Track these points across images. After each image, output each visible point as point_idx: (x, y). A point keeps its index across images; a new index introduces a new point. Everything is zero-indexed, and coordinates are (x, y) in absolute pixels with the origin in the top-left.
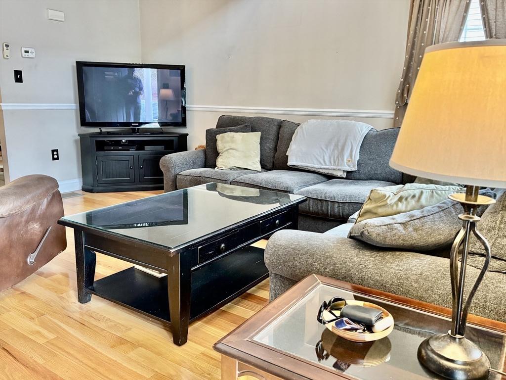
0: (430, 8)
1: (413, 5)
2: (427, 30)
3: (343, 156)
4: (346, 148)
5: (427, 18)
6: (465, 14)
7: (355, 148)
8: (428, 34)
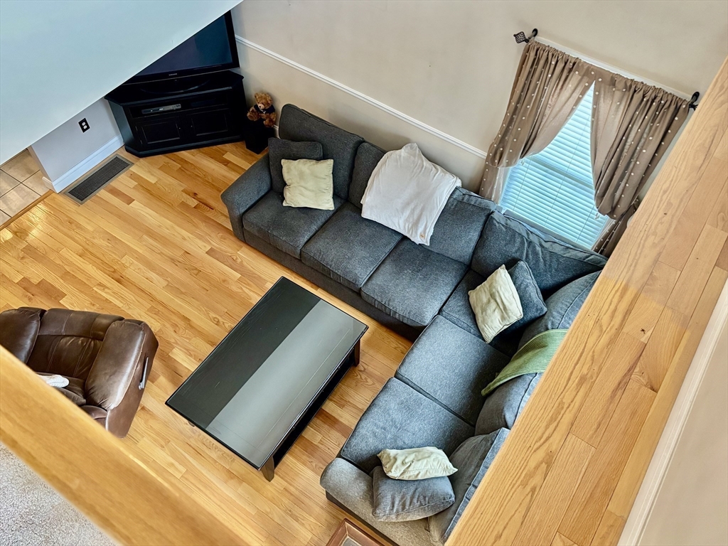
0: (539, 83)
1: (522, 68)
2: (532, 105)
3: (417, 230)
4: (421, 223)
5: (534, 93)
6: (581, 96)
7: (429, 225)
8: (531, 110)
